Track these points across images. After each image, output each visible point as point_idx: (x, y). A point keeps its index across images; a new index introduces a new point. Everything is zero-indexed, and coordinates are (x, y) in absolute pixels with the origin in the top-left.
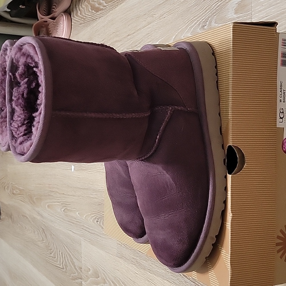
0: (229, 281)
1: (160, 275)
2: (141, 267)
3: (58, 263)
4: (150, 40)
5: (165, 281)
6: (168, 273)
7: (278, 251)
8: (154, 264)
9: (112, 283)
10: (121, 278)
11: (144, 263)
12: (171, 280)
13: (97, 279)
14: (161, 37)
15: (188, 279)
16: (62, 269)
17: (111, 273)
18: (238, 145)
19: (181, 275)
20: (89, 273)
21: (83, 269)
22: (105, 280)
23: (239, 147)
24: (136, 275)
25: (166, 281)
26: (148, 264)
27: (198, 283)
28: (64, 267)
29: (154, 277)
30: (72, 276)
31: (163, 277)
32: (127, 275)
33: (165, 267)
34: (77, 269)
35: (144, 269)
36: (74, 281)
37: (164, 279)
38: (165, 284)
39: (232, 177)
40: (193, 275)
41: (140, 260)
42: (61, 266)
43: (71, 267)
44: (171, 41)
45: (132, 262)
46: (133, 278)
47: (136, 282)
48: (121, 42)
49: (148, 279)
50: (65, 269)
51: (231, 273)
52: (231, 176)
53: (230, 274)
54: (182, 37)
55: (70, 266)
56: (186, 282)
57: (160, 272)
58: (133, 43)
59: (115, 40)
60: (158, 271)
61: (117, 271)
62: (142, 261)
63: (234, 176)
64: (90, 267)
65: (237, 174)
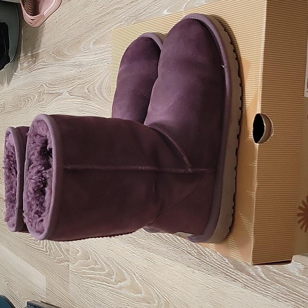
0: (252, 249)
1: (160, 254)
2: (139, 246)
3: (41, 246)
4: (157, 8)
5: (166, 259)
6: (170, 251)
7: (299, 222)
8: (154, 242)
9: (104, 264)
10: (115, 259)
11: (143, 242)
12: (173, 258)
13: (87, 261)
14: (170, 5)
15: (192, 256)
16: (45, 252)
17: (103, 254)
18: (266, 113)
19: (184, 253)
20: (78, 255)
21: (70, 252)
22: (96, 261)
23: (267, 115)
24: (133, 254)
25: (168, 259)
26: (148, 242)
27: (204, 259)
28: (48, 250)
29: (154, 256)
30: (57, 259)
31: (163, 255)
32: (122, 255)
33: (166, 245)
34: (64, 251)
35: (143, 248)
36: (59, 264)
37: (165, 257)
38: (166, 262)
39: (259, 146)
40: (210, 246)
41: (138, 239)
42: (44, 250)
43: (57, 250)
44: (182, 9)
45: (129, 242)
46: (129, 258)
47: (133, 262)
48: (123, 9)
49: (147, 257)
50: (49, 252)
51: (254, 242)
52: (258, 144)
53: (252, 243)
54: (195, 4)
55: (55, 248)
56: (189, 259)
57: (161, 250)
58: (137, 10)
59: (115, 7)
60: (159, 249)
61: (111, 251)
62: (140, 239)
63: (262, 145)
64: (78, 249)
65: (264, 143)
